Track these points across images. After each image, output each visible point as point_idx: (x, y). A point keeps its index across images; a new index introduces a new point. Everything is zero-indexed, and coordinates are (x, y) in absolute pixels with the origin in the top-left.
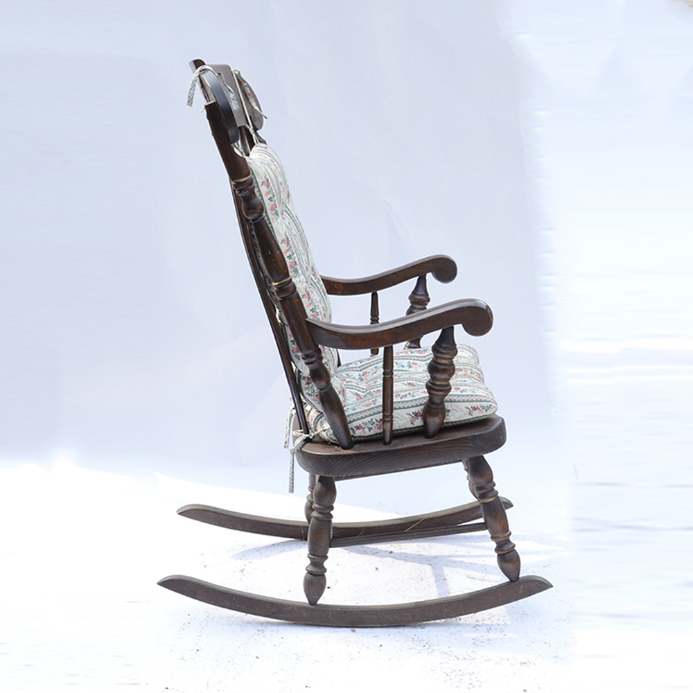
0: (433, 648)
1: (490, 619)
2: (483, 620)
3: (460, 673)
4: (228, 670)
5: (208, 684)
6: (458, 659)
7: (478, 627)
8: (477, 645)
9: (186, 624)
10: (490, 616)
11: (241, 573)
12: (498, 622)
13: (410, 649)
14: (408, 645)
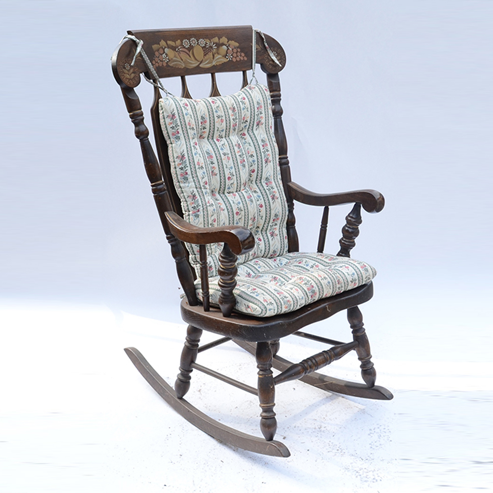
0: (344, 451)
1: (378, 428)
2: (374, 429)
3: (366, 470)
4: (206, 471)
5: (193, 481)
6: (362, 460)
7: (371, 435)
8: (374, 449)
9: (169, 435)
10: (379, 426)
11: (199, 393)
12: (385, 430)
13: (329, 452)
14: (327, 449)
